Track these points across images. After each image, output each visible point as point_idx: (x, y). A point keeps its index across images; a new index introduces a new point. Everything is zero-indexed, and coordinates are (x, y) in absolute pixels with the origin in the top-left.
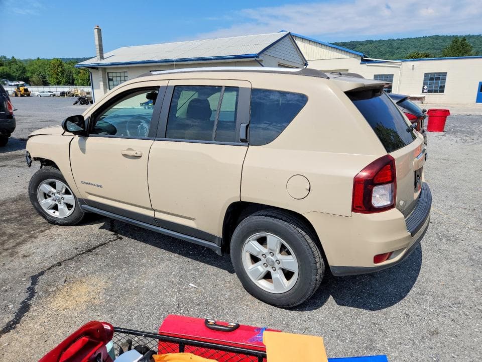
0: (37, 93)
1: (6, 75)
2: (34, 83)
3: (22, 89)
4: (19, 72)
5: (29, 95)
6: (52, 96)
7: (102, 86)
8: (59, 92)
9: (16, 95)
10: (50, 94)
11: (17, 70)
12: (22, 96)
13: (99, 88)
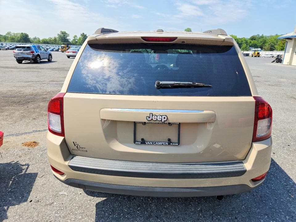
0: (263, 55)
1: (254, 45)
2: (265, 49)
3: (256, 52)
4: (262, 43)
5: (259, 56)
6: (271, 57)
7: (291, 51)
8: (277, 55)
9: (252, 56)
10: (270, 56)
11: (261, 42)
12: (255, 56)
13: (288, 52)
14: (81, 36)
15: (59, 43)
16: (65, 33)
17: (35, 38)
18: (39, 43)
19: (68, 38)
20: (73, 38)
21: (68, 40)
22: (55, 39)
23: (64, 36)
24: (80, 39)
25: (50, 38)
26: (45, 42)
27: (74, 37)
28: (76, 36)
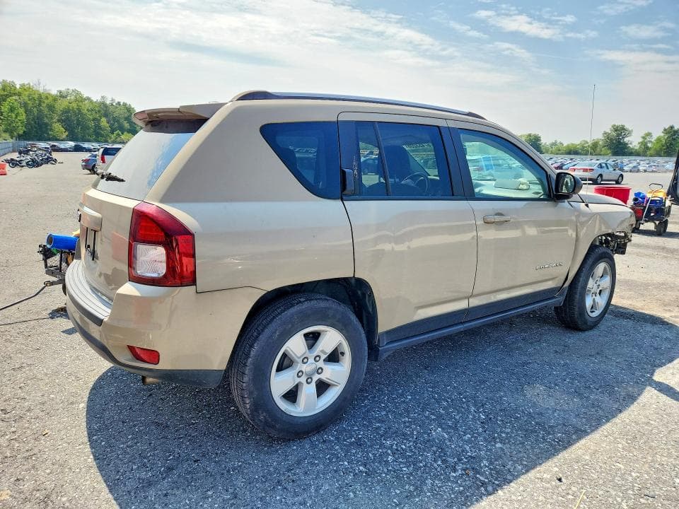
14: (662, 135)
15: (602, 153)
16: (623, 128)
17: (554, 144)
18: (557, 154)
19: (626, 140)
20: (641, 140)
21: (627, 144)
22: (595, 145)
23: (618, 135)
24: (659, 140)
25: (583, 143)
26: (573, 152)
27: (643, 138)
28: (649, 134)
